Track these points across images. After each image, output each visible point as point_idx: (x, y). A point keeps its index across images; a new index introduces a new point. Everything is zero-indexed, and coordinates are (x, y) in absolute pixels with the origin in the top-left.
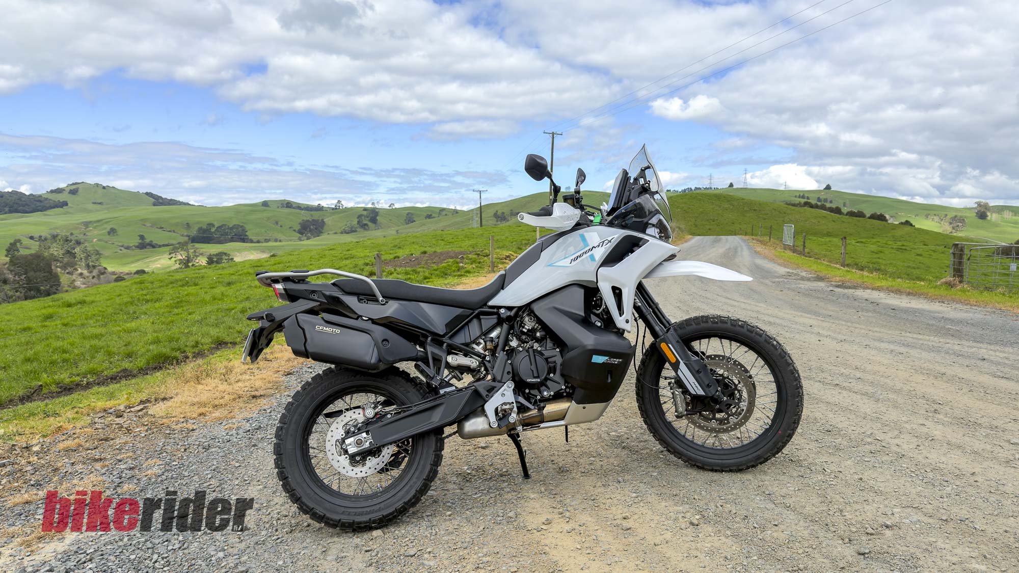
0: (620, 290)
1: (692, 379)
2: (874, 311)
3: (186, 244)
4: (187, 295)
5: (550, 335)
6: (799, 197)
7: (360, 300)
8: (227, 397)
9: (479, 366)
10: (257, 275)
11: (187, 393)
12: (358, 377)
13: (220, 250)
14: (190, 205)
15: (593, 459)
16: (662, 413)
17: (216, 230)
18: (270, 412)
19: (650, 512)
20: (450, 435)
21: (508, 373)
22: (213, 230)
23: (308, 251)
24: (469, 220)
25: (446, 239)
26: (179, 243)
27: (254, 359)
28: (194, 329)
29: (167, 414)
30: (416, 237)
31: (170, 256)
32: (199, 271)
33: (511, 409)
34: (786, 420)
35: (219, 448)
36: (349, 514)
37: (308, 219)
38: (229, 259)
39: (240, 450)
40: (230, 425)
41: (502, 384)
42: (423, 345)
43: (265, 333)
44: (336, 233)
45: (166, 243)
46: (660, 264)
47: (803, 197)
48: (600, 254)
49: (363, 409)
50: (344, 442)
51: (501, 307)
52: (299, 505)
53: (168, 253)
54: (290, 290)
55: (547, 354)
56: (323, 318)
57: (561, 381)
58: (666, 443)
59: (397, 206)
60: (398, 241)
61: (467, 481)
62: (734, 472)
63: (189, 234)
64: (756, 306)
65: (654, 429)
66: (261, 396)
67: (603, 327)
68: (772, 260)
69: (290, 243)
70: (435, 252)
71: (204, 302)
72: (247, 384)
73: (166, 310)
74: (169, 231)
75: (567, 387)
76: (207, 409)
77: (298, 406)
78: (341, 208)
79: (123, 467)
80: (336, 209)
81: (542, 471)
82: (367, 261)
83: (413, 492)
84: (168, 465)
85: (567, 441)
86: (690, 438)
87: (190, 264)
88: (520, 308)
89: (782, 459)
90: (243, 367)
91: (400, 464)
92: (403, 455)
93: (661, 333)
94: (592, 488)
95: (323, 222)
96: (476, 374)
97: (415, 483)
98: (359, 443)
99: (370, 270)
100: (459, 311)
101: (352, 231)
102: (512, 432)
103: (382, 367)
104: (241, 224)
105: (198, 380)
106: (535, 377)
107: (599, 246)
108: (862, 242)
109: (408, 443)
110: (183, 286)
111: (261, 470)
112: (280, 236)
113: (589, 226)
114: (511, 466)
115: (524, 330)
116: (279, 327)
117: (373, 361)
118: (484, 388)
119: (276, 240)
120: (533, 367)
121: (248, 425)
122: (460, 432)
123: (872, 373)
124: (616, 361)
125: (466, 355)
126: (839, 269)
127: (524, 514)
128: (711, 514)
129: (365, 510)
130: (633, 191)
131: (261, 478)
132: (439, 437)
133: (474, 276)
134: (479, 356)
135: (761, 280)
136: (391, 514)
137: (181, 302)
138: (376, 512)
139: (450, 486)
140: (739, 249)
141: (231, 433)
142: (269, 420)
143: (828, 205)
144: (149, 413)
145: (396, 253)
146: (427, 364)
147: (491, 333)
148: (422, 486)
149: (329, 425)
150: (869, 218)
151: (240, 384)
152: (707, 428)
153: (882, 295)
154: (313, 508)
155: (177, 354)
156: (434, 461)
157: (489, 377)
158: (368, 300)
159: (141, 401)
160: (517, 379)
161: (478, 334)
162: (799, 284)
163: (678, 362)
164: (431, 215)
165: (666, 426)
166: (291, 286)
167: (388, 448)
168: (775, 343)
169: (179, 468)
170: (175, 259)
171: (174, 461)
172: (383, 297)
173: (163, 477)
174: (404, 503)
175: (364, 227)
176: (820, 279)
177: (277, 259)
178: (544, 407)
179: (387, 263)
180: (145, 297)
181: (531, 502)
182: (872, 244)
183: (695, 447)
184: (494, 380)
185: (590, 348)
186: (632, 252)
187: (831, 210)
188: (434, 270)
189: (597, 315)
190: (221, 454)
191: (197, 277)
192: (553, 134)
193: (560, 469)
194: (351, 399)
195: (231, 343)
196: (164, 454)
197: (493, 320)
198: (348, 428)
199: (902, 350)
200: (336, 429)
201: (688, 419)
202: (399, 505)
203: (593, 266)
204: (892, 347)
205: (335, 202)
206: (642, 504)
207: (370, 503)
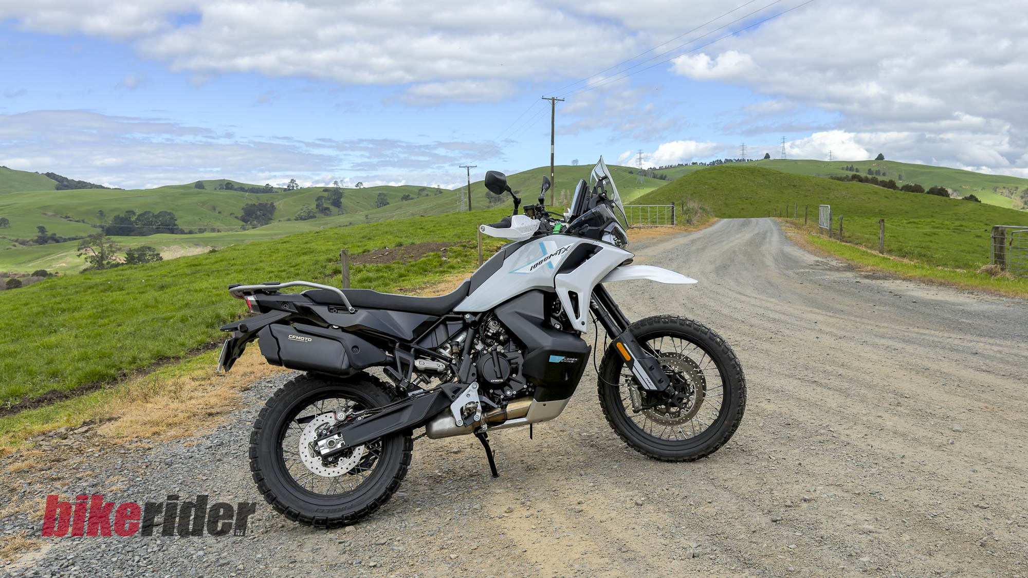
0: (576, 294)
1: (645, 376)
2: (894, 305)
3: (99, 236)
4: (112, 302)
5: (512, 338)
6: (847, 169)
7: (330, 310)
8: (181, 415)
9: (446, 369)
10: (230, 288)
11: (134, 413)
12: (329, 383)
13: (143, 244)
14: (103, 188)
15: (561, 457)
16: (622, 410)
17: (137, 219)
18: (231, 429)
19: (603, 498)
20: (419, 437)
21: (473, 374)
22: (133, 219)
23: (255, 245)
24: (456, 201)
25: (426, 228)
26: (90, 236)
27: (228, 368)
28: (128, 342)
29: (118, 434)
30: (390, 225)
31: (79, 252)
32: (123, 272)
33: (476, 408)
34: (730, 412)
35: (182, 464)
36: (323, 511)
37: (253, 203)
38: (154, 255)
39: (205, 465)
40: (190, 443)
41: (467, 385)
42: (391, 351)
43: (238, 343)
44: (289, 220)
45: (73, 236)
46: (616, 269)
47: (851, 169)
48: (557, 261)
49: (335, 412)
50: (317, 444)
51: (466, 313)
52: (275, 504)
53: (76, 248)
54: (263, 301)
55: (510, 356)
56: (295, 328)
57: (523, 380)
58: (626, 438)
59: (366, 185)
60: (367, 230)
61: (438, 482)
62: (687, 462)
63: (103, 224)
64: (767, 301)
65: (615, 425)
66: (217, 413)
67: (562, 329)
68: (802, 247)
69: (230, 233)
70: (413, 244)
71: (134, 311)
72: (201, 401)
73: (89, 321)
74: (77, 221)
75: (528, 387)
76: (161, 428)
77: (272, 412)
78: (295, 188)
79: (85, 484)
80: (289, 190)
81: (511, 470)
82: (330, 256)
83: (383, 490)
84: (132, 483)
85: (531, 438)
86: (649, 432)
87: (105, 262)
88: (484, 313)
89: (735, 449)
90: (193, 384)
91: (372, 464)
92: (374, 457)
93: (617, 334)
94: (555, 482)
95: (272, 206)
96: (443, 376)
97: (386, 481)
98: (331, 443)
99: (334, 267)
100: (425, 318)
101: (309, 217)
102: (479, 432)
103: (352, 372)
104: (169, 211)
105: (146, 398)
106: (498, 378)
107: (556, 254)
108: (914, 222)
109: (379, 445)
110: (105, 291)
111: (230, 481)
112: (218, 225)
113: (548, 235)
114: (481, 468)
115: (489, 334)
116: (252, 336)
117: (344, 367)
118: (450, 389)
119: (213, 230)
120: (497, 369)
121: (209, 442)
122: (428, 433)
123: (855, 369)
124: (572, 360)
125: (433, 359)
126: (875, 256)
127: (489, 505)
128: (656, 496)
129: (338, 507)
130: (591, 200)
131: (231, 489)
132: (408, 437)
133: (459, 273)
134: (446, 360)
135: (785, 272)
136: (363, 510)
137: (106, 310)
138: (349, 508)
139: (421, 488)
140: (769, 234)
141: (193, 450)
142: (231, 436)
143: (880, 178)
144: (98, 433)
145: (366, 246)
146: (396, 369)
147: (457, 339)
148: (392, 484)
149: (302, 430)
150: (928, 193)
151: (193, 401)
152: (662, 421)
153: (911, 286)
154: (288, 507)
155: (112, 372)
156: (403, 460)
157: (456, 379)
158: (338, 310)
159: (84, 423)
160: (481, 380)
161: (444, 339)
162: (825, 275)
163: (632, 360)
164: (409, 196)
165: (626, 422)
166: (263, 298)
167: (359, 449)
168: (718, 340)
169: (144, 483)
170: (85, 256)
171: (138, 477)
172: (353, 306)
173: (129, 492)
174: (375, 499)
175: (325, 211)
176: (850, 268)
177: (218, 255)
178: (506, 406)
179: (354, 258)
180: (60, 306)
181: (497, 496)
182: (927, 225)
183: (653, 440)
184: (460, 381)
185: (547, 348)
186: (588, 258)
187: (883, 184)
188: (412, 266)
189: (556, 318)
190: (185, 469)
191: (121, 280)
192: (553, 100)
193: (528, 467)
194: (323, 405)
195: (173, 358)
196: (126, 471)
197: (459, 325)
198: (320, 431)
199: (899, 345)
200: (309, 433)
201: (644, 413)
202: (370, 501)
203: (550, 274)
204: (890, 343)
205: (288, 181)
206: (597, 492)
207: (343, 501)
